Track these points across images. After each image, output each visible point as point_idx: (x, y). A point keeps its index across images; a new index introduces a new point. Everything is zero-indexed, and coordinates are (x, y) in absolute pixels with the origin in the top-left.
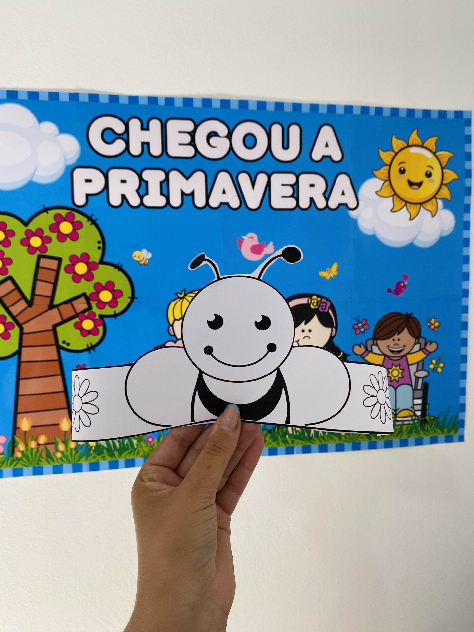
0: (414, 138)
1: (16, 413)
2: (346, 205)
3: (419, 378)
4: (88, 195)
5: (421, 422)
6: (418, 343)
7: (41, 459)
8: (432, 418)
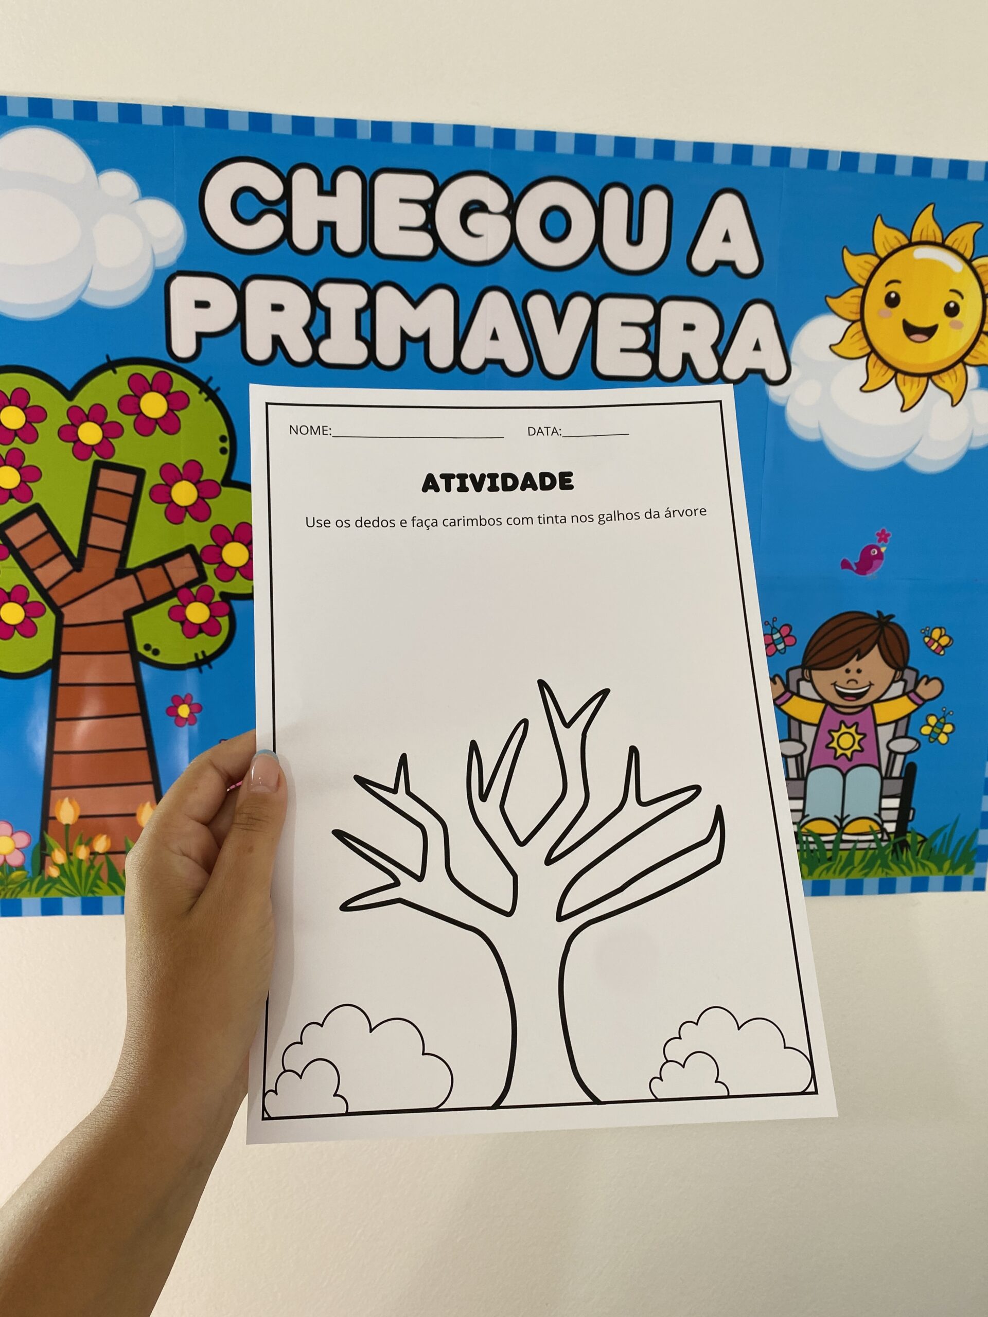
0: (926, 226)
1: (48, 788)
2: (762, 372)
3: (897, 753)
4: (200, 336)
5: (895, 845)
6: (901, 679)
7: (99, 882)
8: (920, 839)
